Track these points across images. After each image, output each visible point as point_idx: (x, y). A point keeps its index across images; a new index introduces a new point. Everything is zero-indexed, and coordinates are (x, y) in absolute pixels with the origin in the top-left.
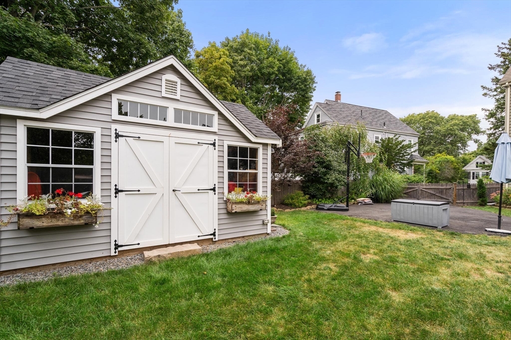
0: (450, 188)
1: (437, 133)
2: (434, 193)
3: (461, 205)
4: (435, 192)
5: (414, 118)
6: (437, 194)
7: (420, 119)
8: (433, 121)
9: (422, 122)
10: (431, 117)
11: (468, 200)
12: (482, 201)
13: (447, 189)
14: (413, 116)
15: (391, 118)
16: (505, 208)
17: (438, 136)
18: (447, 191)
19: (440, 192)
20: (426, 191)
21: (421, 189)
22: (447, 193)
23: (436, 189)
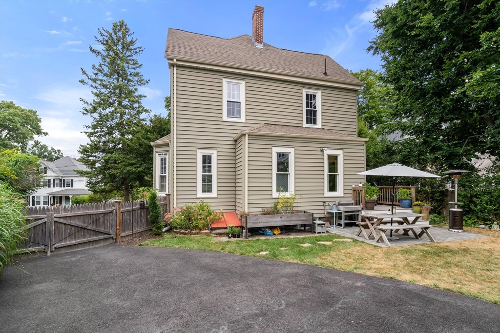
0: (112, 212)
2: (84, 226)
4: (85, 222)
13: (105, 214)
18: (106, 217)
19: (95, 222)
20: (65, 224)
21: (56, 219)
22: (106, 221)
23: (86, 217)
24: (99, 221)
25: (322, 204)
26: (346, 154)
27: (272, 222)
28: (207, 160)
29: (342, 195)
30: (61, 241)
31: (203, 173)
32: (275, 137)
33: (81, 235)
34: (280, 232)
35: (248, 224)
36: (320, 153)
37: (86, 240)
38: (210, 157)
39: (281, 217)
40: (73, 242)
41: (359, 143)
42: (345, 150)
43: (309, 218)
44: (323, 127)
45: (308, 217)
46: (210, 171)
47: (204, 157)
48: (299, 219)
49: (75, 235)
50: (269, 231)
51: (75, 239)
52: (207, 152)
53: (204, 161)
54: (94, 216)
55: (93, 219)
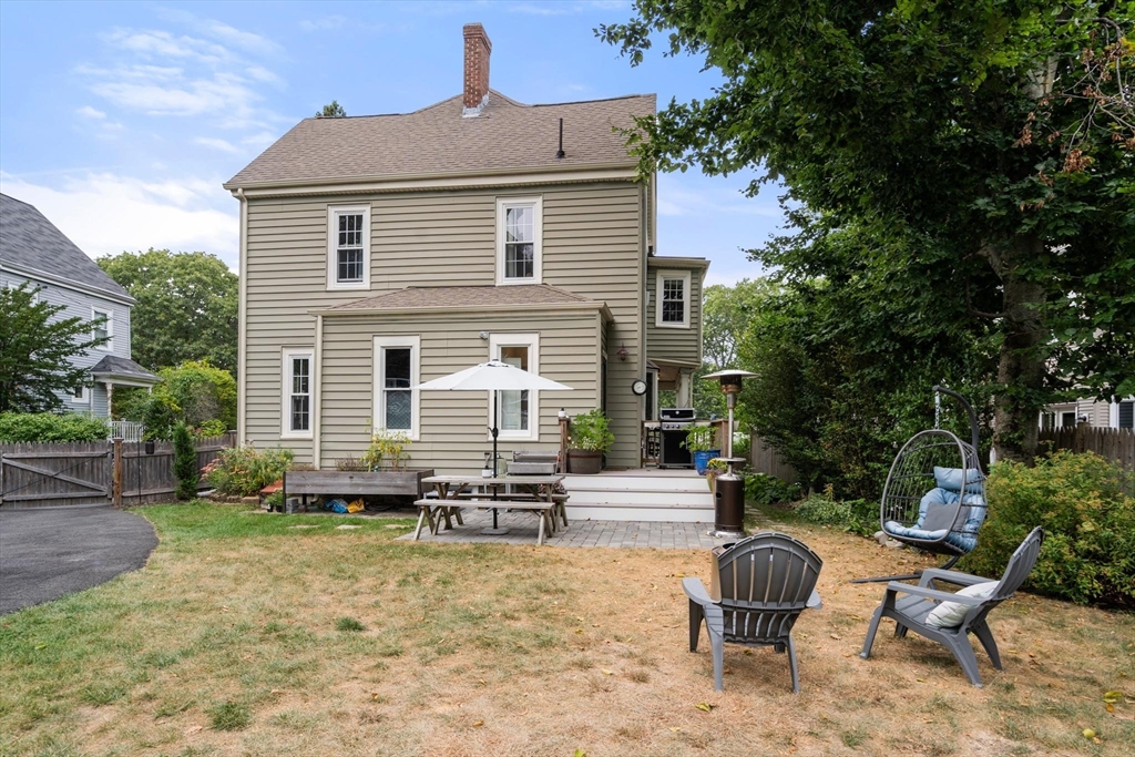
0: (105, 456)
1: (215, 310)
2: (52, 473)
3: (137, 501)
4: (55, 469)
5: (160, 262)
6: (61, 476)
7: (176, 268)
8: (205, 278)
9: (179, 275)
10: (200, 268)
11: (155, 487)
12: (185, 487)
13: (93, 458)
14: (161, 255)
15: (41, 233)
16: (225, 501)
17: (216, 320)
18: (95, 464)
19: (74, 469)
20: (22, 469)
21: (4, 461)
22: (95, 471)
23: (59, 461)
24: (83, 468)
25: (482, 456)
26: (545, 342)
27: (332, 485)
28: (301, 366)
29: (536, 438)
30: (14, 491)
31: (295, 392)
32: (378, 315)
33: (51, 488)
34: (362, 507)
35: (287, 487)
36: (479, 343)
37: (58, 495)
38: (306, 362)
39: (351, 477)
40: (36, 496)
41: (582, 313)
42: (544, 334)
43: (410, 483)
44: (546, 281)
45: (406, 481)
46: (306, 389)
47: (297, 362)
48: (389, 483)
49: (40, 485)
50: (342, 504)
51: (40, 492)
52: (301, 353)
53: (296, 370)
54: (74, 461)
55: (72, 464)
